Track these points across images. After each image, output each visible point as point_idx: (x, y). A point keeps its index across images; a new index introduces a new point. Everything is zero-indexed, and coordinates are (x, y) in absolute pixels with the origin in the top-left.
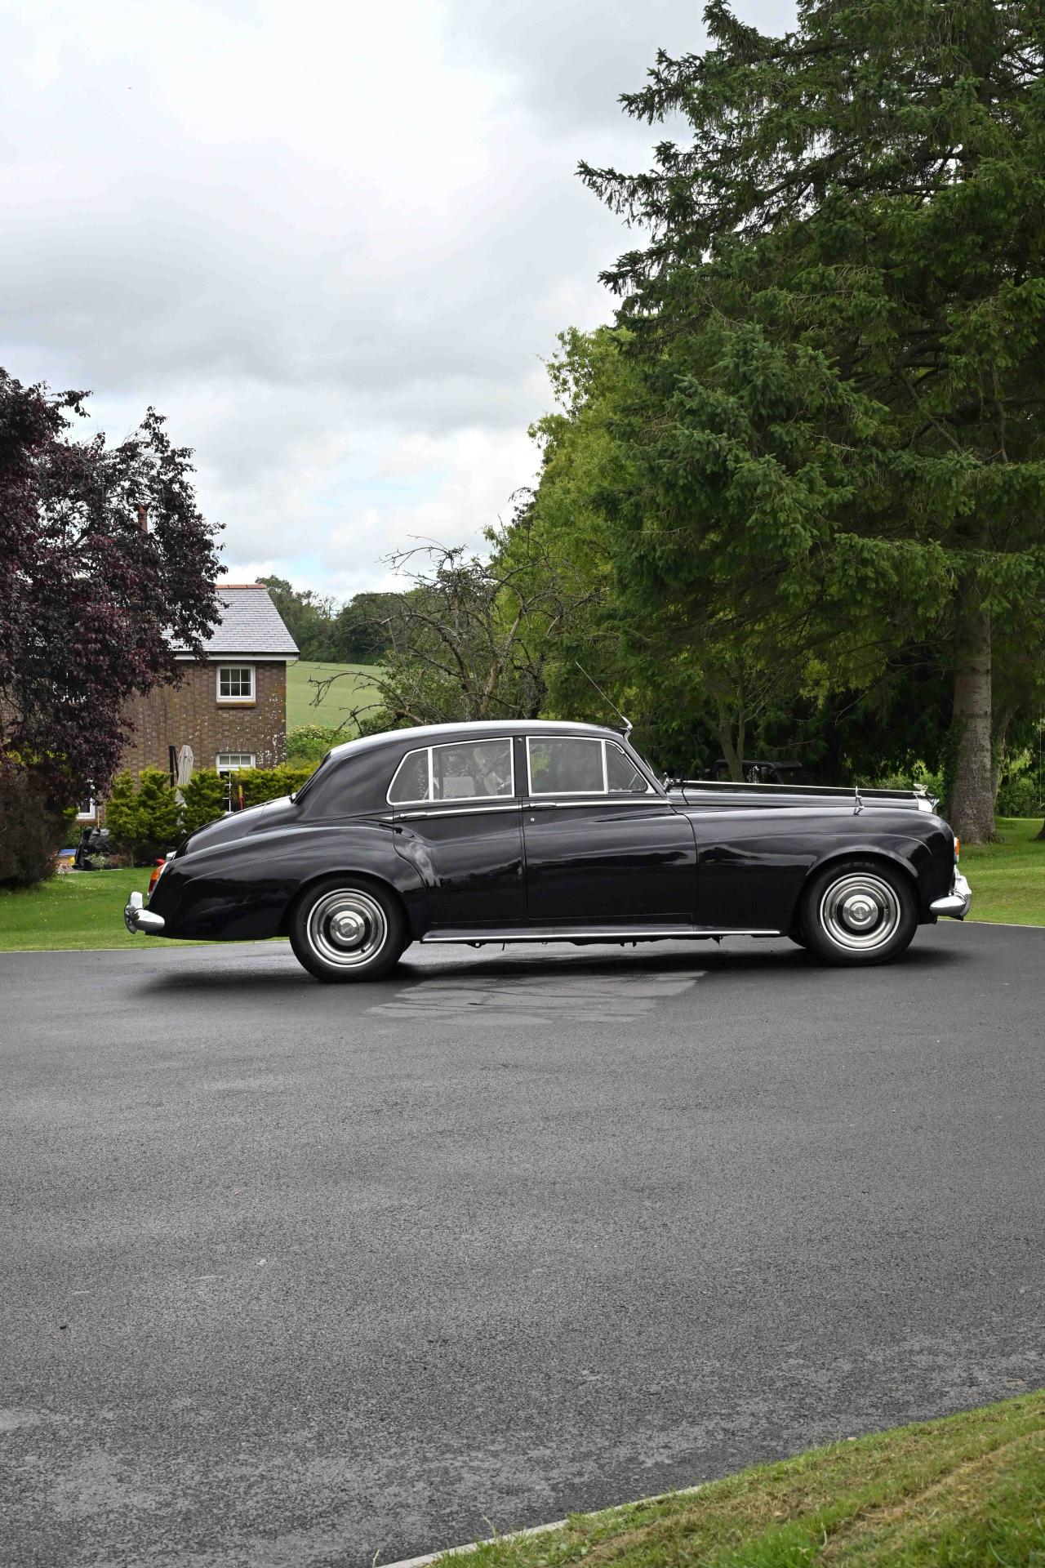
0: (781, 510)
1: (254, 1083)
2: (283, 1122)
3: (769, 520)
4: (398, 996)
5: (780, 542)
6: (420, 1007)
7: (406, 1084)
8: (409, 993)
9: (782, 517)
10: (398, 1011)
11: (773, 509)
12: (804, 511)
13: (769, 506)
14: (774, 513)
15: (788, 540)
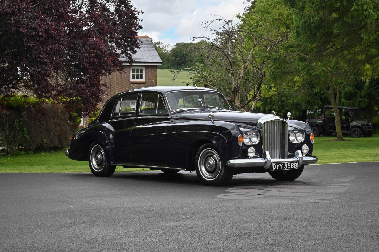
0: (365, 4)
1: (184, 223)
2: (201, 239)
3: (360, 8)
4: (227, 191)
5: (364, 17)
6: (237, 195)
7: (248, 225)
8: (231, 190)
9: (365, 7)
10: (230, 197)
11: (362, 3)
12: (374, 4)
13: (360, 2)
14: (362, 5)
15: (368, 16)
